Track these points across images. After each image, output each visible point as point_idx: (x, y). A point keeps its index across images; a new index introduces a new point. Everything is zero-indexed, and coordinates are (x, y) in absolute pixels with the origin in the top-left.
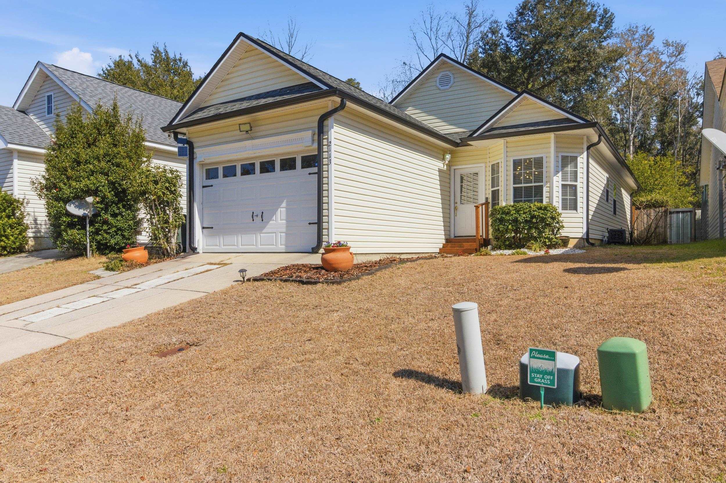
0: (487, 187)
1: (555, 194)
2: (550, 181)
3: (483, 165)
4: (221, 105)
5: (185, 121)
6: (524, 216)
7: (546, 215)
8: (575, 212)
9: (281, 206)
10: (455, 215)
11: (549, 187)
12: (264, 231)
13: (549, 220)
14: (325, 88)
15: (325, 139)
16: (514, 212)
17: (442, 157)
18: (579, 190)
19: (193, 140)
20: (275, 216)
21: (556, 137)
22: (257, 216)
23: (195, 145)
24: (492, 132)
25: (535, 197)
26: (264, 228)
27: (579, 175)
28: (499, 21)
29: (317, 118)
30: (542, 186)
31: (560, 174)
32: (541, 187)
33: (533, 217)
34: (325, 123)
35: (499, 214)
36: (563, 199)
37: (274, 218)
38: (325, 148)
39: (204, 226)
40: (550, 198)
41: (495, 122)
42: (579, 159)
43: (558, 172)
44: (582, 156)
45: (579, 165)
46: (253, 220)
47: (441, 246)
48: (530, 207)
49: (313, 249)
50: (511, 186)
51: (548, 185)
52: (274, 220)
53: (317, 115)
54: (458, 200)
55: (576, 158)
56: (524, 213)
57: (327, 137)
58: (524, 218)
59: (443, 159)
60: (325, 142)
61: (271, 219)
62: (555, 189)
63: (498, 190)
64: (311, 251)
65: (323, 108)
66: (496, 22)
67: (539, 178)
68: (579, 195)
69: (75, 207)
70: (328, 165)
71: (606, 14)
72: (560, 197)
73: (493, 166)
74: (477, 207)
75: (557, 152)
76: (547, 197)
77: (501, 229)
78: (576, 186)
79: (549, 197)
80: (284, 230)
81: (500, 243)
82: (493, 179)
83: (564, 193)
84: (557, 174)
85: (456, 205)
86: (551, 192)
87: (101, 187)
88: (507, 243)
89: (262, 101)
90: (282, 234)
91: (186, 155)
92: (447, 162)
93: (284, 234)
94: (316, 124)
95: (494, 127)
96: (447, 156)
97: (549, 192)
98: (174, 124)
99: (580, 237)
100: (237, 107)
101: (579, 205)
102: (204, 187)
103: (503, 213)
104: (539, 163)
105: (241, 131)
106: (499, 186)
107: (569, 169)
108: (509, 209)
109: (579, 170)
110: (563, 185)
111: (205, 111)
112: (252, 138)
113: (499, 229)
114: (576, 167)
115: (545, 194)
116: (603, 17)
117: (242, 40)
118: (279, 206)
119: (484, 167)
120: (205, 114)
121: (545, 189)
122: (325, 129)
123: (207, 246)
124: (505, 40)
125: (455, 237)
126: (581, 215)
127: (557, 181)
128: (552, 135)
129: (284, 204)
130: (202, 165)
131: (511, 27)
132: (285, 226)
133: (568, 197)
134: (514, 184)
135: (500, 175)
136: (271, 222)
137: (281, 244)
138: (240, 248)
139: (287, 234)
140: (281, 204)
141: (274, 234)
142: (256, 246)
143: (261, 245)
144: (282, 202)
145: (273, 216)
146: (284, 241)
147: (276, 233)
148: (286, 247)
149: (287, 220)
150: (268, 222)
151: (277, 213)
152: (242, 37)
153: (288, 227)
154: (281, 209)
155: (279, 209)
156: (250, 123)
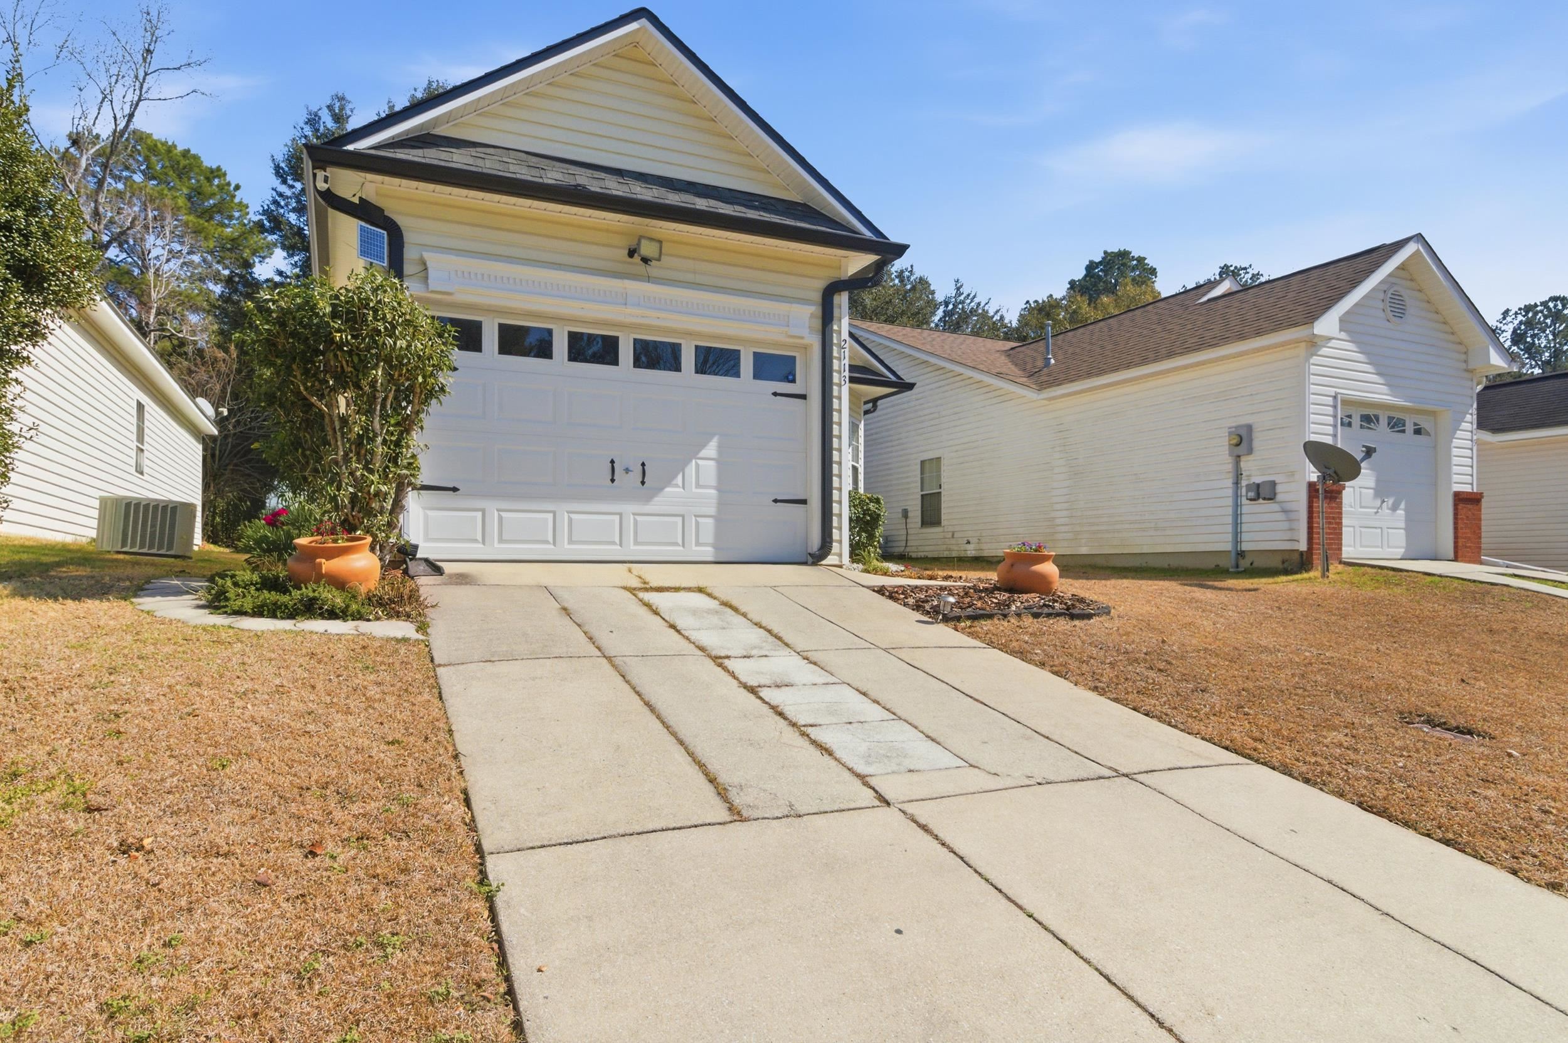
5: (402, 154)
9: (702, 454)
12: (649, 508)
14: (868, 234)
19: (401, 221)
20: (680, 477)
22: (627, 470)
23: (409, 237)
26: (648, 499)
29: (821, 284)
31: (850, 449)
34: (834, 301)
37: (679, 480)
39: (423, 482)
42: (860, 431)
44: (861, 426)
45: (860, 439)
46: (613, 480)
52: (677, 486)
53: (821, 279)
55: (858, 428)
61: (669, 481)
65: (829, 267)
70: (839, 385)
80: (712, 511)
90: (700, 520)
91: (382, 259)
93: (710, 521)
94: (817, 296)
98: (350, 147)
100: (616, 188)
109: (860, 446)
112: (649, 279)
117: (643, 28)
118: (694, 452)
122: (833, 313)
129: (711, 450)
132: (714, 501)
136: (668, 489)
137: (698, 544)
138: (566, 550)
139: (719, 520)
140: (700, 451)
141: (679, 520)
142: (621, 545)
143: (636, 543)
144: (703, 446)
145: (675, 476)
146: (708, 534)
147: (683, 516)
148: (717, 547)
149: (719, 489)
150: (662, 489)
151: (687, 470)
152: (644, 22)
153: (721, 504)
154: (700, 462)
155: (694, 461)
156: (660, 242)
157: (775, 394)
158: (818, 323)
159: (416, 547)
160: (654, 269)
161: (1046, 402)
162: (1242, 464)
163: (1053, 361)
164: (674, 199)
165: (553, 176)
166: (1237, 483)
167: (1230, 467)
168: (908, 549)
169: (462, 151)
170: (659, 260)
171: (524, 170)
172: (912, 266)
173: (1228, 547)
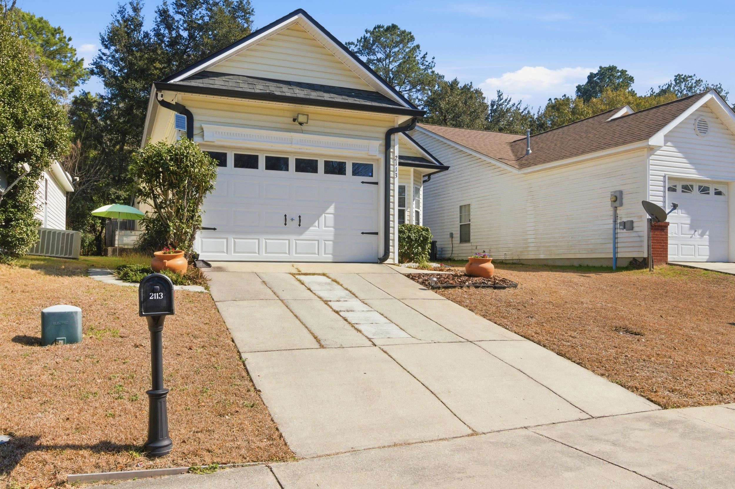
2: (411, 207)
5: (194, 83)
9: (327, 212)
11: (410, 212)
12: (302, 237)
14: (406, 106)
15: (391, 152)
18: (421, 216)
19: (192, 110)
20: (317, 222)
21: (415, 171)
22: (292, 220)
23: (196, 117)
26: (301, 233)
27: (420, 204)
29: (385, 130)
31: (414, 202)
34: (392, 137)
37: (316, 224)
38: (391, 162)
43: (414, 200)
44: (421, 189)
46: (285, 224)
49: (380, 259)
51: (409, 210)
52: (315, 226)
53: (385, 127)
55: (419, 190)
57: (392, 150)
60: (391, 155)
61: (311, 224)
65: (389, 121)
70: (394, 178)
75: (414, 183)
76: (408, 220)
80: (332, 238)
83: (416, 218)
89: (327, 97)
90: (326, 242)
91: (184, 128)
93: (331, 243)
94: (383, 136)
97: (410, 216)
98: (172, 81)
100: (287, 91)
107: (417, 198)
109: (420, 200)
110: (416, 211)
112: (302, 132)
114: (419, 197)
115: (407, 217)
117: (300, 18)
118: (323, 211)
121: (407, 213)
122: (391, 143)
123: (203, 252)
128: (412, 169)
129: (331, 209)
132: (333, 233)
136: (311, 228)
137: (325, 253)
138: (264, 256)
139: (335, 243)
140: (326, 210)
141: (317, 242)
142: (289, 254)
143: (296, 253)
144: (328, 207)
145: (314, 222)
146: (330, 249)
147: (318, 241)
148: (334, 255)
149: (334, 227)
150: (308, 228)
151: (320, 219)
152: (300, 15)
153: (336, 235)
154: (326, 215)
155: (323, 215)
156: (308, 115)
157: (363, 182)
158: (383, 149)
159: (198, 255)
160: (304, 127)
161: (524, 175)
162: (618, 211)
163: (530, 151)
164: (314, 95)
165: (259, 88)
166: (615, 221)
167: (612, 213)
168: (453, 255)
169: (219, 78)
170: (307, 123)
171: (246, 86)
172: (471, 83)
173: (611, 256)
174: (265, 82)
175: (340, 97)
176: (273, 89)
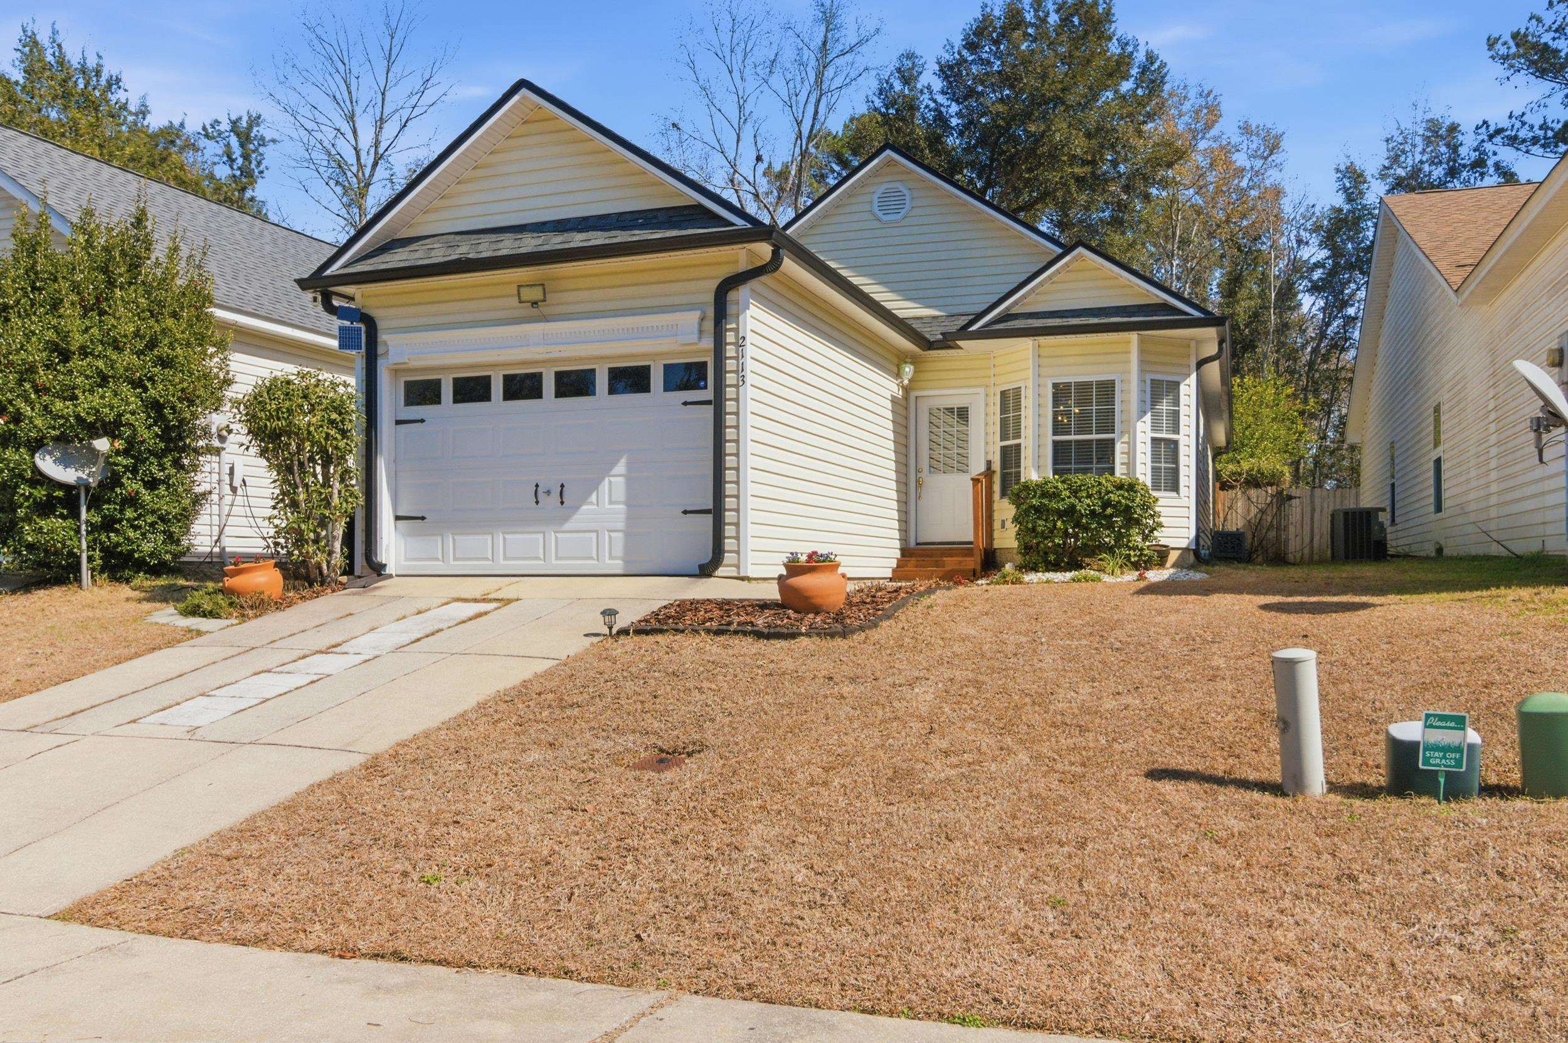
0: (990, 439)
1: (1140, 458)
2: (1130, 431)
3: (981, 391)
4: (458, 238)
6: (1088, 501)
7: (1133, 501)
8: (1174, 494)
9: (613, 472)
10: (918, 497)
11: (1128, 443)
12: (568, 526)
13: (1138, 511)
14: (740, 223)
15: (731, 330)
16: (1068, 493)
17: (895, 369)
18: (1182, 450)
20: (594, 495)
21: (1142, 341)
22: (548, 492)
24: (1009, 323)
25: (1098, 463)
26: (566, 519)
27: (1183, 420)
28: (918, 53)
30: (1113, 440)
31: (1148, 417)
32: (1112, 442)
33: (1106, 504)
34: (732, 296)
35: (1034, 496)
36: (1153, 468)
37: (594, 497)
38: (730, 351)
39: (400, 514)
40: (1130, 465)
41: (1016, 303)
42: (1182, 387)
43: (1145, 413)
44: (1187, 382)
45: (1183, 399)
46: (537, 502)
47: (894, 563)
48: (1100, 484)
49: (701, 567)
50: (1049, 438)
51: (1125, 439)
52: (592, 503)
53: (713, 278)
54: (925, 463)
55: (1177, 385)
56: (1089, 496)
57: (734, 326)
58: (1088, 505)
59: (898, 375)
60: (730, 337)
61: (584, 499)
62: (1140, 448)
63: (1019, 445)
64: (697, 572)
65: (727, 263)
66: (910, 56)
67: (1107, 423)
68: (1183, 460)
69: (55, 462)
70: (737, 386)
71: (1152, 63)
72: (1149, 464)
73: (1004, 394)
74: (976, 481)
75: (1142, 371)
76: (1122, 464)
77: (1040, 529)
78: (1176, 443)
79: (1127, 464)
80: (621, 525)
81: (1035, 558)
82: (1004, 423)
83: (1156, 458)
84: (1141, 417)
85: (919, 475)
86: (1131, 454)
87: (128, 416)
88: (1052, 557)
90: (613, 535)
92: (906, 382)
93: (620, 535)
94: (710, 298)
95: (1014, 311)
96: (907, 369)
97: (1128, 453)
98: (327, 273)
99: (1184, 545)
100: (507, 246)
101: (1183, 481)
102: (398, 422)
103: (1044, 495)
104: (1107, 390)
105: (520, 302)
106: (1019, 437)
107: (1164, 406)
108: (1056, 488)
109: (1183, 410)
110: (1154, 440)
111: (413, 247)
113: (1034, 529)
114: (1176, 402)
115: (1119, 458)
116: (1144, 70)
117: (524, 97)
118: (606, 470)
119: (982, 396)
120: (417, 255)
121: (1119, 447)
122: (731, 309)
123: (407, 559)
124: (935, 101)
125: (917, 544)
126: (1184, 501)
127: (1144, 431)
128: (1133, 337)
129: (621, 468)
130: (396, 372)
131: (949, 72)
132: (624, 516)
133: (1163, 465)
134: (1055, 433)
135: (1023, 413)
136: (584, 507)
137: (610, 557)
138: (502, 565)
139: (628, 535)
140: (611, 468)
141: (594, 535)
142: (545, 560)
143: (557, 558)
144: (614, 463)
145: (590, 494)
146: (619, 550)
147: (597, 532)
148: (627, 562)
149: (629, 504)
150: (578, 508)
151: (601, 488)
152: (524, 91)
153: (630, 518)
154: (612, 479)
155: (607, 480)
156: (543, 285)
157: (685, 404)
159: (386, 564)
174: (474, 236)
175: (607, 234)
176: (486, 249)
